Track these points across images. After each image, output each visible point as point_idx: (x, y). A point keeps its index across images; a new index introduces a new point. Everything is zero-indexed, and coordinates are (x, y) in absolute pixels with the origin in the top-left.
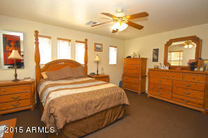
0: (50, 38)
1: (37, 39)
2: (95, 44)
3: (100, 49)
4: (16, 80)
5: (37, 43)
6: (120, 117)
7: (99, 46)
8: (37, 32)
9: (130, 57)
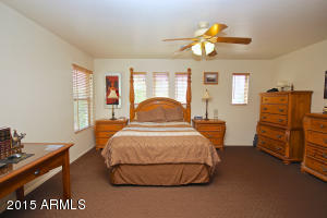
0: (144, 73)
1: (132, 77)
2: (205, 74)
3: (213, 80)
4: (113, 119)
5: (132, 81)
6: (199, 181)
7: (213, 77)
8: (132, 70)
9: (276, 90)
